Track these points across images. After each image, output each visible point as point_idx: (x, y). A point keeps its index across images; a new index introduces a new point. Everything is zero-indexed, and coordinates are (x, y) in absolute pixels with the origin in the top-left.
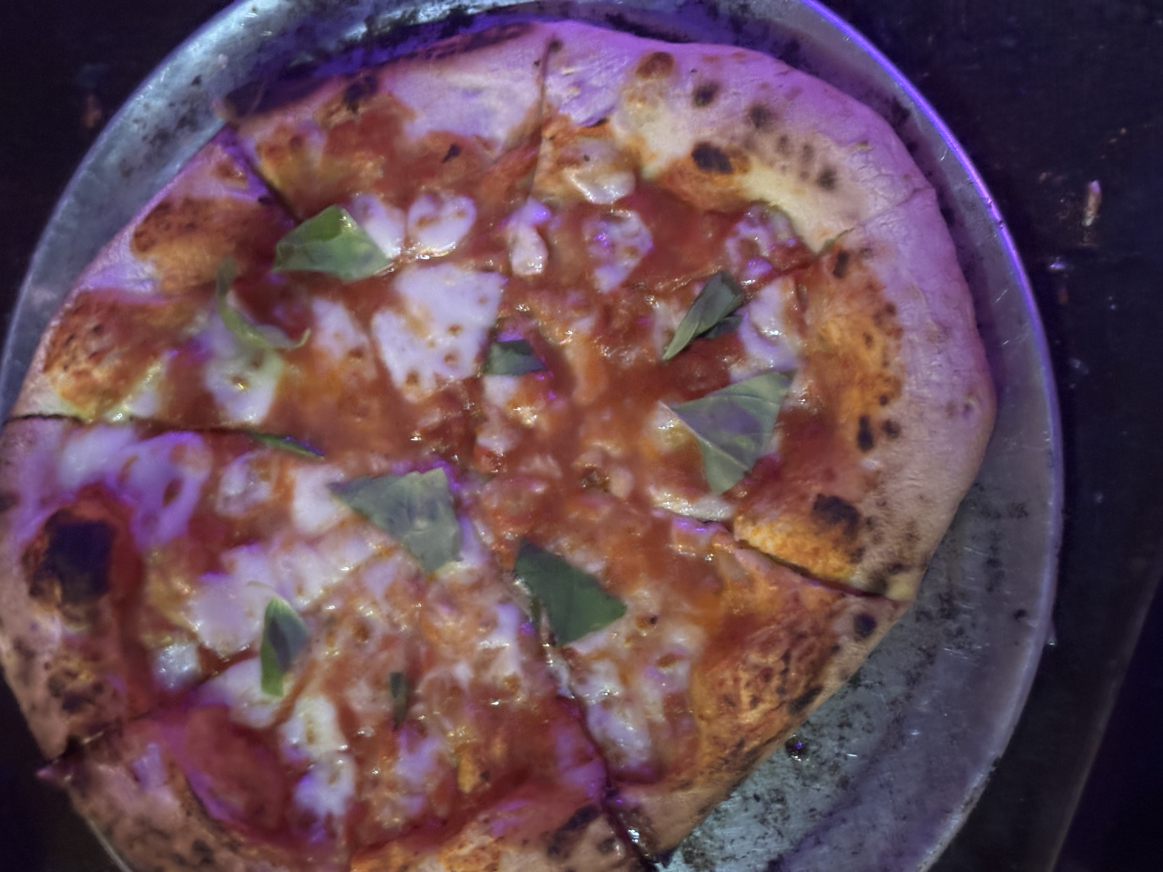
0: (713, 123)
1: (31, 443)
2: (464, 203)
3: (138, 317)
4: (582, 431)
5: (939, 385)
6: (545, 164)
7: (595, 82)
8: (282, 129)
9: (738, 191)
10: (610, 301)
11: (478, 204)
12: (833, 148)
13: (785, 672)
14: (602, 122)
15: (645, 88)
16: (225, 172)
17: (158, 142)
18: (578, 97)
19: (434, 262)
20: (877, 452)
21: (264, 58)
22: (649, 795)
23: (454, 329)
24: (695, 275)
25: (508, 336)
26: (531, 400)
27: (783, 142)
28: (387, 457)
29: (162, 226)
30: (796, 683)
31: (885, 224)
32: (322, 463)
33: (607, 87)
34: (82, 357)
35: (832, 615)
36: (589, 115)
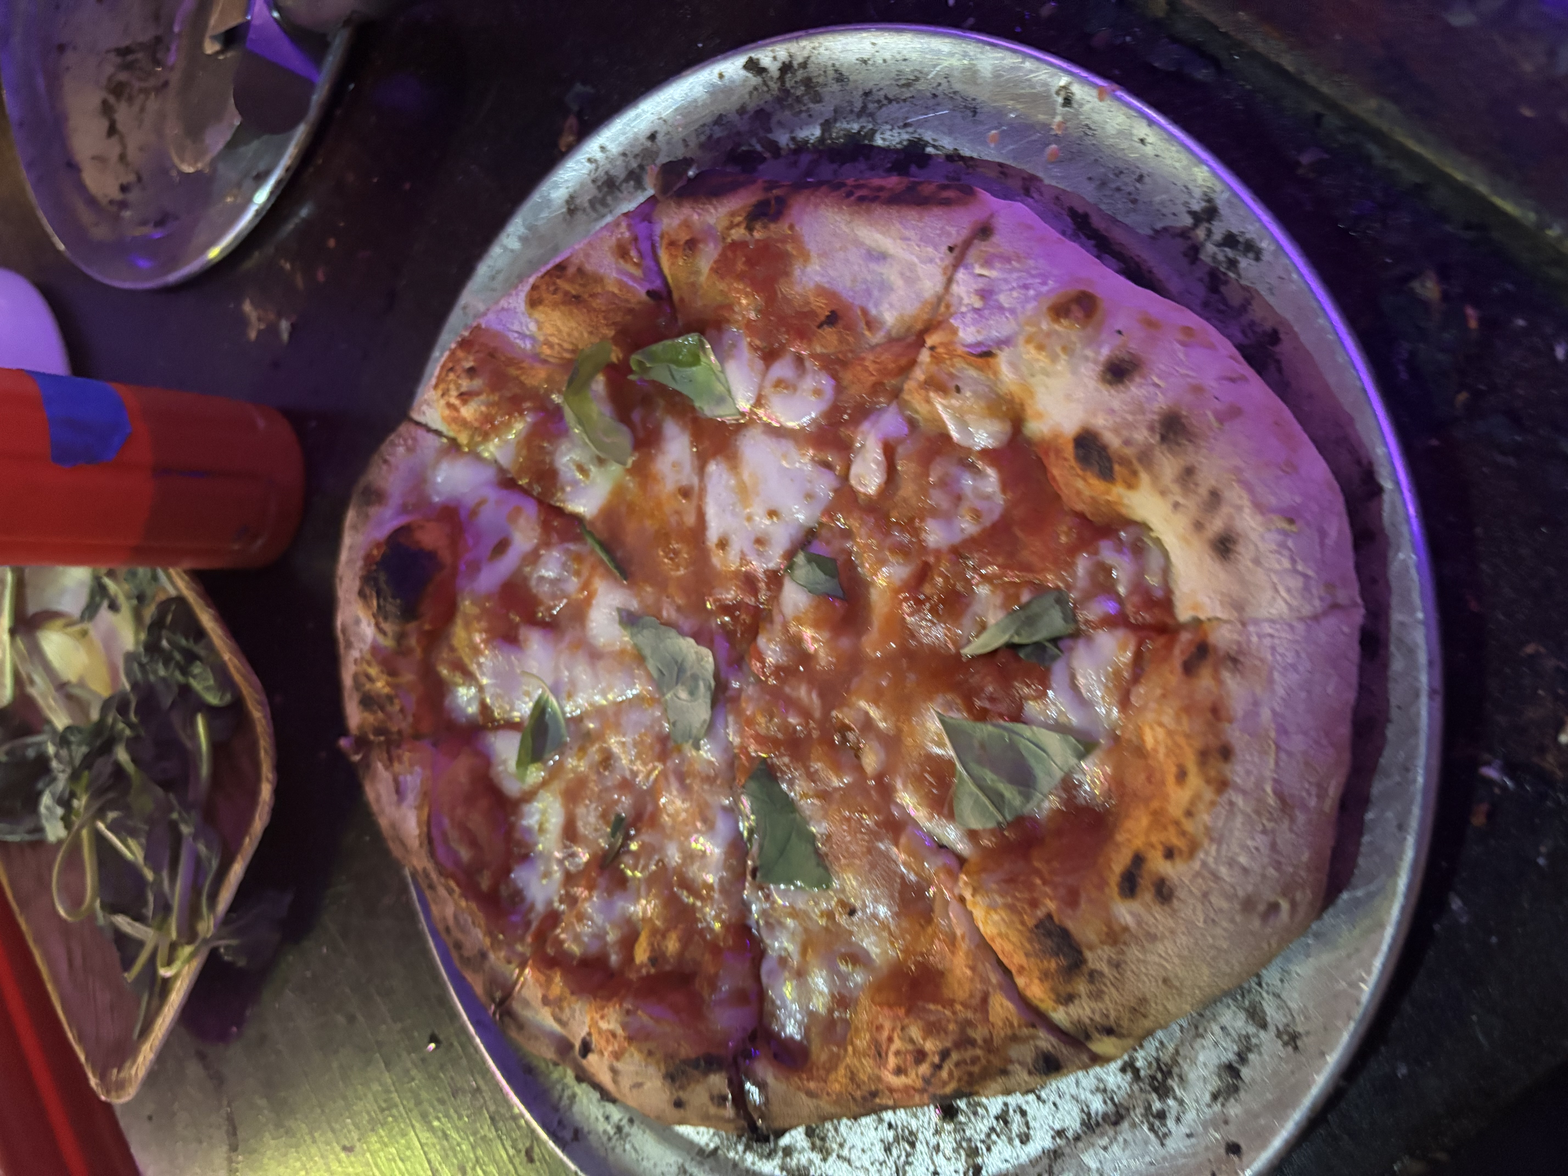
0: (1112, 411)
1: (410, 450)
2: (826, 382)
3: (513, 371)
4: (855, 683)
5: (1245, 871)
6: (919, 374)
7: (1004, 299)
8: (687, 224)
9: (1116, 503)
10: (931, 560)
11: (839, 389)
12: (1247, 510)
13: (938, 1067)
14: (988, 354)
15: (1049, 334)
16: (622, 252)
17: (605, 189)
18: (976, 310)
19: (779, 433)
20: (1135, 905)
21: (719, 133)
22: (776, 1078)
23: (772, 513)
24: (1030, 576)
25: (819, 548)
26: (817, 625)
27: (1188, 474)
28: (679, 609)
29: (552, 288)
30: (945, 1084)
31: (1272, 636)
32: (623, 586)
33: (1012, 311)
34: (454, 393)
35: (1014, 1038)
36: (980, 338)
